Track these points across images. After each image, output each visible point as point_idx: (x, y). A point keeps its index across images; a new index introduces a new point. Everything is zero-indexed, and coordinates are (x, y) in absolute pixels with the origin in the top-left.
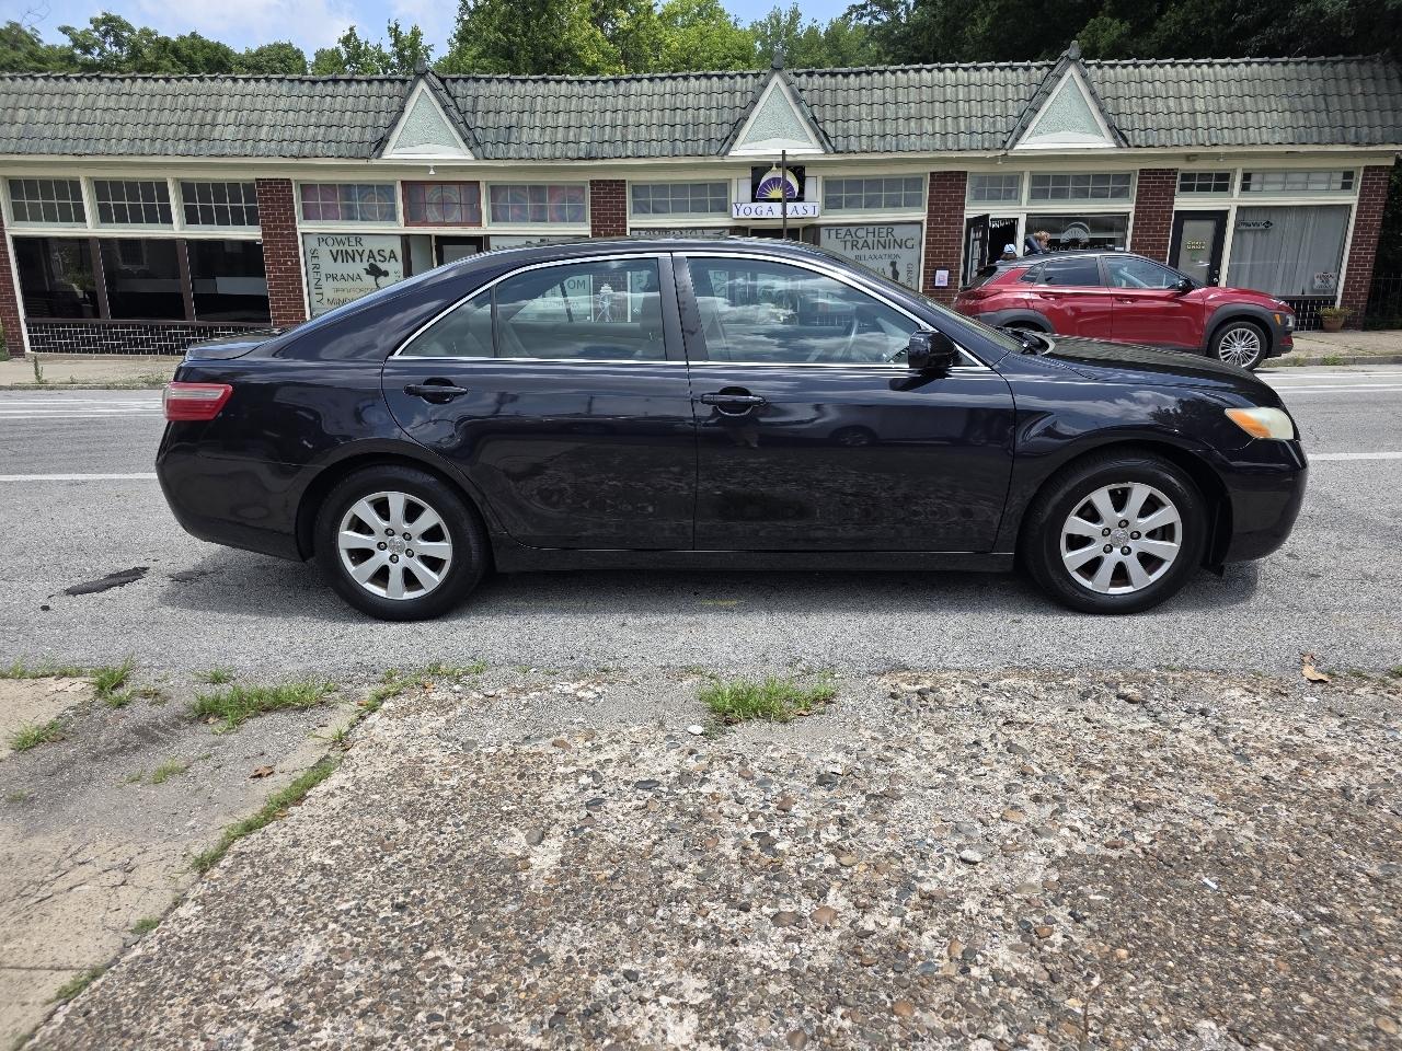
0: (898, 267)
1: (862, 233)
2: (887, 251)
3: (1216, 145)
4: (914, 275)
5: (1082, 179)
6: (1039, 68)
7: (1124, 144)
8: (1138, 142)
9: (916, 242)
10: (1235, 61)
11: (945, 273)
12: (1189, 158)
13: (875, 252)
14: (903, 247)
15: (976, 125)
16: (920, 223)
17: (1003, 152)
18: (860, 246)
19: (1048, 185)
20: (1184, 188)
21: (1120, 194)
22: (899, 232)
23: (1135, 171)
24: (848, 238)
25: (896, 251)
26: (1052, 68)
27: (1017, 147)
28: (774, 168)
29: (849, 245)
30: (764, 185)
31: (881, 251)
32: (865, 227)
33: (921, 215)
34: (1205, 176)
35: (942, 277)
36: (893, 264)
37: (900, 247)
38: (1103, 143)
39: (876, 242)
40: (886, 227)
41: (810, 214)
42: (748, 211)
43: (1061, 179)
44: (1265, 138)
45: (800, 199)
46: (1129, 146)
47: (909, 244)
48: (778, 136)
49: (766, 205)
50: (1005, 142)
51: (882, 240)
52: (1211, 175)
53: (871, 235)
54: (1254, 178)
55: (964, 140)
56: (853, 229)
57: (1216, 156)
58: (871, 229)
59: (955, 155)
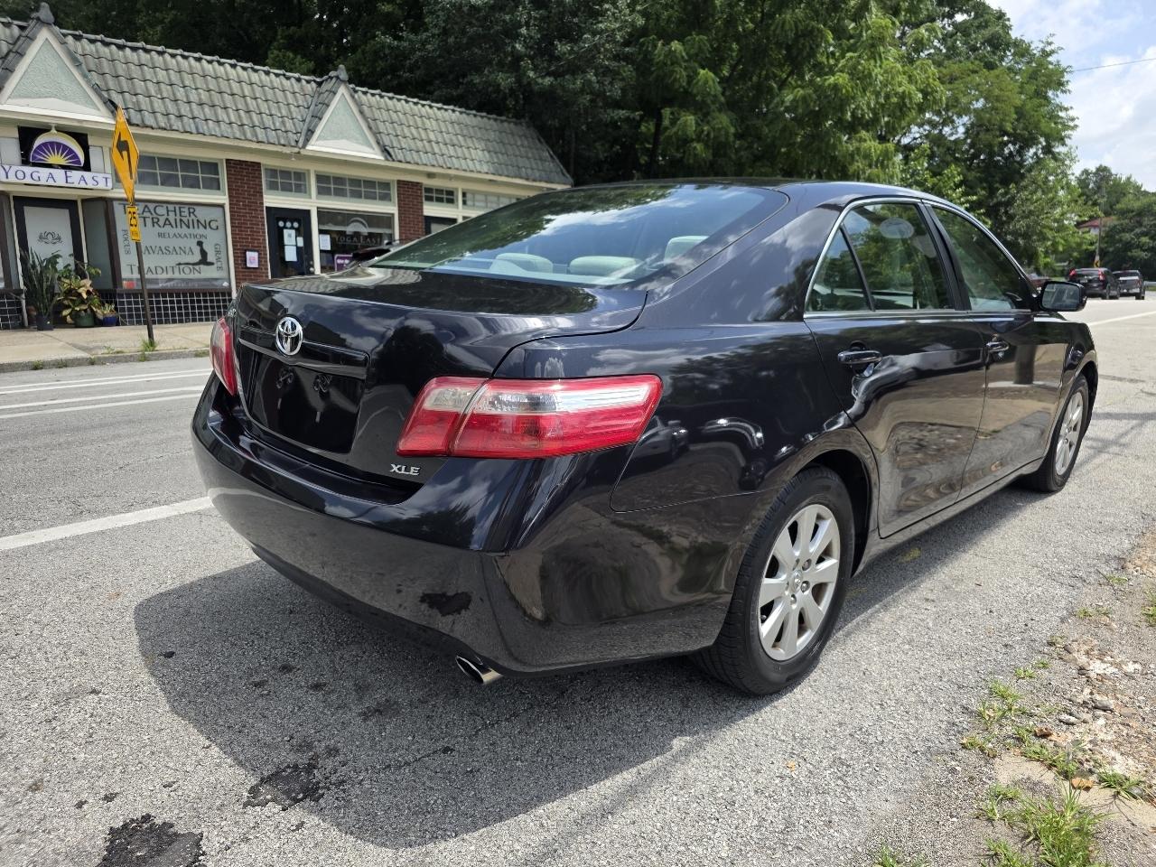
0: (205, 247)
1: (161, 210)
2: (191, 231)
3: (450, 168)
4: (223, 255)
5: (356, 182)
6: (308, 82)
7: (390, 158)
8: (399, 158)
9: (220, 223)
10: (445, 107)
11: (255, 255)
12: (430, 175)
13: (178, 230)
14: (208, 227)
15: (268, 121)
16: (222, 206)
17: (296, 150)
18: (161, 223)
19: (329, 184)
20: (429, 199)
21: (385, 197)
22: (202, 214)
23: (393, 181)
24: (146, 214)
25: (201, 231)
26: (319, 84)
27: (309, 147)
28: (54, 131)
29: (149, 222)
30: (39, 147)
31: (185, 230)
32: (165, 205)
33: (222, 198)
34: (439, 191)
35: (252, 258)
36: (200, 244)
37: (205, 228)
38: (375, 155)
39: (178, 221)
40: (187, 207)
41: (102, 185)
42: (20, 175)
43: (339, 180)
44: (478, 168)
45: (87, 167)
46: (393, 160)
47: (214, 225)
48: (55, 96)
49: (44, 172)
50: (297, 142)
51: (185, 220)
52: (442, 191)
53: (171, 214)
54: (468, 196)
55: (261, 134)
56: (151, 206)
57: (449, 177)
58: (171, 207)
59: (255, 146)
